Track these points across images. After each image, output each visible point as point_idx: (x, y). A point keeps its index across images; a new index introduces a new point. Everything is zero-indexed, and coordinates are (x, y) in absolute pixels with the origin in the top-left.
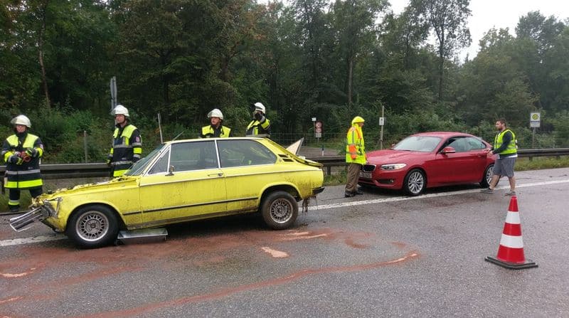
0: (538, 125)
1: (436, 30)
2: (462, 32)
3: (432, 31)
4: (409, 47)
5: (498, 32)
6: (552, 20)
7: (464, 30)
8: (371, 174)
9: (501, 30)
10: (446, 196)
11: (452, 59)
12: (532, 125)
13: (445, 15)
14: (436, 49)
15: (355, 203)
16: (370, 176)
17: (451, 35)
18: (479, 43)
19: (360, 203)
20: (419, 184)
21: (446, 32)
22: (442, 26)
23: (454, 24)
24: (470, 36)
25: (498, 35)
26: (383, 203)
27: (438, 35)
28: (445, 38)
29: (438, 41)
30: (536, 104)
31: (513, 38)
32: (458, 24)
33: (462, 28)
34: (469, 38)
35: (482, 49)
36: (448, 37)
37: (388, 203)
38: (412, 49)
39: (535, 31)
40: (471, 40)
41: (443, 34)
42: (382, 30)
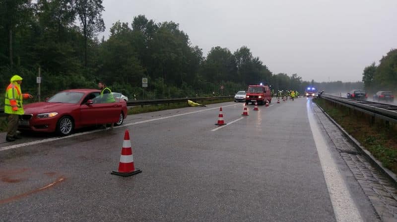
0: (146, 86)
1: (80, 16)
2: (99, 21)
3: (77, 16)
4: (60, 25)
5: (121, 25)
6: (151, 22)
7: (100, 20)
8: (28, 122)
9: (123, 24)
10: (89, 134)
11: (93, 39)
12: (143, 86)
13: (86, 7)
14: (81, 30)
15: (14, 147)
16: (28, 123)
17: (91, 22)
18: (110, 30)
19: (18, 146)
20: (69, 127)
21: (87, 19)
22: (85, 14)
23: (93, 15)
24: (104, 24)
25: (122, 26)
26: (39, 144)
27: (82, 20)
28: (87, 23)
29: (82, 24)
30: (145, 73)
31: (131, 30)
32: (96, 14)
33: (98, 18)
34: (103, 26)
35: (112, 35)
36: (89, 23)
37: (43, 143)
38: (63, 27)
39: (143, 28)
40: (105, 28)
41: (85, 20)
42: (38, 9)
